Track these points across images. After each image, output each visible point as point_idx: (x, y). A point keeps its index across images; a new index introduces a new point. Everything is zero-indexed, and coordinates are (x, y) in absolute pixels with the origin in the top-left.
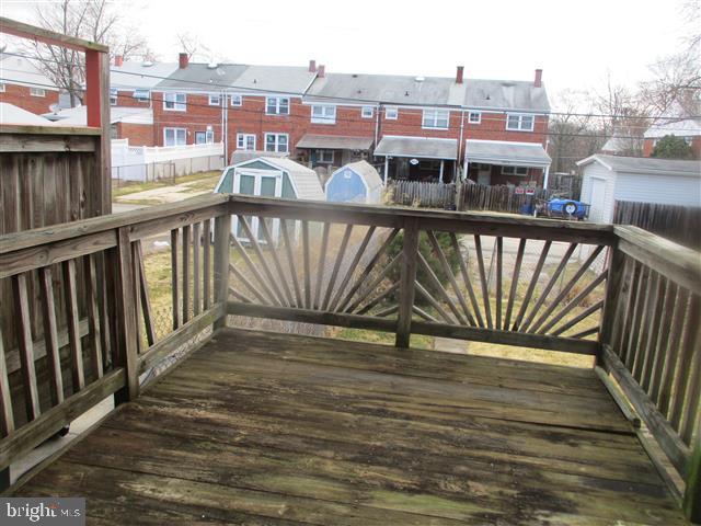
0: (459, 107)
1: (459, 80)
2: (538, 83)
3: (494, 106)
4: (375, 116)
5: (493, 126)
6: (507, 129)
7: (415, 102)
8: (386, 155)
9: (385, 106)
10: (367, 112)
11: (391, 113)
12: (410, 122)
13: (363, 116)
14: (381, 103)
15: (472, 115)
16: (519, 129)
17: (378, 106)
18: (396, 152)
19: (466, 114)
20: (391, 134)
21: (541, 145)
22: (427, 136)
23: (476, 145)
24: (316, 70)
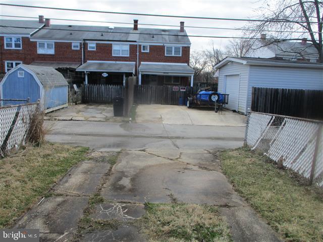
0: (135, 42)
1: (136, 28)
2: (182, 30)
3: (157, 42)
4: (81, 48)
5: (157, 53)
6: (166, 55)
7: (107, 39)
8: (85, 71)
9: (87, 42)
10: (76, 45)
11: (92, 46)
12: (104, 51)
13: (73, 48)
14: (84, 40)
15: (144, 47)
16: (174, 55)
17: (82, 42)
18: (93, 69)
19: (140, 46)
20: (92, 60)
21: (187, 64)
22: (116, 60)
23: (147, 64)
24: (44, 22)
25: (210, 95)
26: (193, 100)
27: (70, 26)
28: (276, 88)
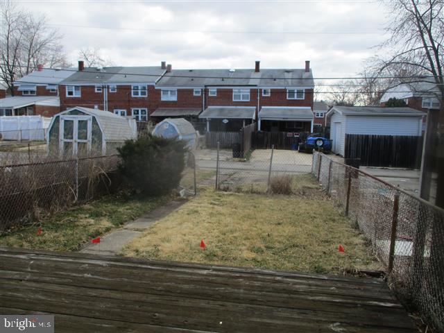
0: (256, 86)
1: (257, 69)
2: (308, 69)
3: (278, 86)
4: (202, 94)
5: (279, 97)
6: (287, 98)
7: (228, 84)
8: (207, 118)
9: (208, 87)
10: (197, 91)
11: (213, 92)
12: (225, 96)
13: (194, 94)
14: (206, 86)
15: (265, 91)
16: (296, 98)
17: (204, 88)
18: (214, 115)
19: (261, 90)
20: (213, 105)
21: (310, 108)
22: (236, 105)
23: (268, 109)
24: (166, 68)
25: (316, 141)
26: (303, 145)
27: (191, 71)
28: (367, 134)
